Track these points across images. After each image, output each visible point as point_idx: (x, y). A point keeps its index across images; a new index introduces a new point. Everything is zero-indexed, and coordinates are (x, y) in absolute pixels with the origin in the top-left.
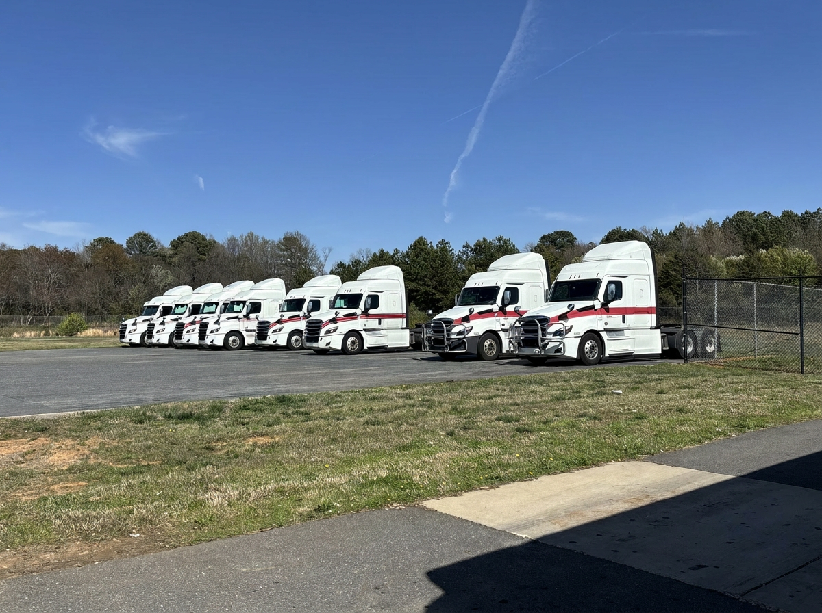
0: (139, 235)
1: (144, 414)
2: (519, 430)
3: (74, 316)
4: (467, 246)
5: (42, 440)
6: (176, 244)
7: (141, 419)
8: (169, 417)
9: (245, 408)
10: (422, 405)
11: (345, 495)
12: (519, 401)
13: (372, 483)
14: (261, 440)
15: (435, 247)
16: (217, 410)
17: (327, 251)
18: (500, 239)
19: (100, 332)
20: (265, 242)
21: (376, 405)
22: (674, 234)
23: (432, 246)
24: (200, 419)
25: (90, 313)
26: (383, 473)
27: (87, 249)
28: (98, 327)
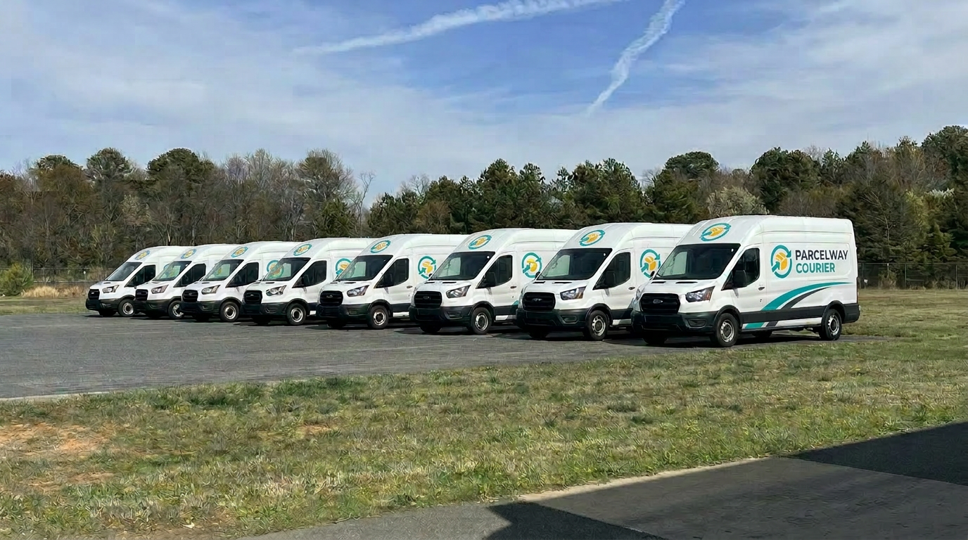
0: (105, 152)
1: (164, 397)
2: (635, 420)
3: (16, 268)
4: (563, 173)
5: (46, 425)
6: (157, 167)
7: (162, 404)
8: (195, 401)
9: (290, 391)
10: (513, 392)
11: (429, 487)
12: (636, 388)
13: (460, 475)
14: (316, 429)
15: (518, 174)
16: (254, 393)
17: (367, 179)
18: (610, 162)
19: (52, 291)
20: (281, 165)
21: (455, 390)
22: (853, 159)
23: (513, 174)
24: (234, 403)
25: (38, 264)
26: (471, 465)
27: (32, 172)
28: (48, 284)
